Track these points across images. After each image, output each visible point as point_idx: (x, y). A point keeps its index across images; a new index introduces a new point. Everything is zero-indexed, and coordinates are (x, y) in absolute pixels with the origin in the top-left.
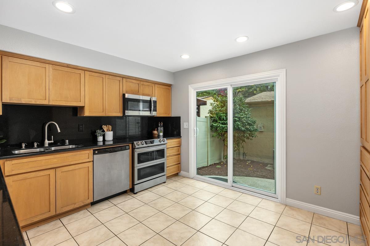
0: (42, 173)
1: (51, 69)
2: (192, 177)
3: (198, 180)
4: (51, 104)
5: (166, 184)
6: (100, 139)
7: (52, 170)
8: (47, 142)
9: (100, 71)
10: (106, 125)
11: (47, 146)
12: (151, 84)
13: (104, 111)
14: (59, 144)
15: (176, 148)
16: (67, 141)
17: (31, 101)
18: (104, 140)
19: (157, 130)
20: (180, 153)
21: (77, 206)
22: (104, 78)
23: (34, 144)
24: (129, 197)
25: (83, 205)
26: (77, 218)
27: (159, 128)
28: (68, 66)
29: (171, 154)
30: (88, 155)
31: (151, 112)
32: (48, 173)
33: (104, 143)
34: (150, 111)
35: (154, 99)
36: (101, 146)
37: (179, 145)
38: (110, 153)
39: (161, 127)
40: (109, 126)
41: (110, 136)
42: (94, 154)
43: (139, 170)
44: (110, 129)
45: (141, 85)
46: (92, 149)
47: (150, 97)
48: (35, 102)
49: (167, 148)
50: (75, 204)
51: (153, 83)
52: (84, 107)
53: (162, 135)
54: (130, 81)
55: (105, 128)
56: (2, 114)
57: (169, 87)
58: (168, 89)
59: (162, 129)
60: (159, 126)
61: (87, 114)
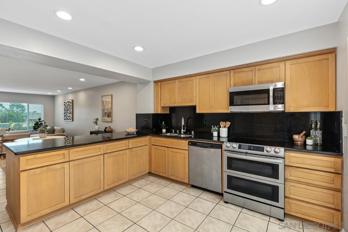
0: (163, 148)
1: (178, 83)
6: (215, 134)
7: (167, 148)
8: (182, 130)
11: (182, 133)
12: (276, 63)
13: (211, 108)
14: (188, 133)
16: (193, 132)
17: (170, 105)
18: (219, 136)
20: (341, 190)
24: (215, 201)
27: (312, 131)
28: (186, 77)
30: (184, 144)
32: (165, 149)
33: (219, 139)
35: (280, 85)
36: (215, 141)
38: (201, 147)
39: (316, 129)
41: (224, 132)
42: (189, 144)
43: (230, 178)
45: (256, 70)
46: (188, 140)
51: (282, 61)
52: (196, 105)
53: (311, 144)
54: (240, 71)
55: (222, 124)
56: (169, 113)
57: (327, 55)
58: (326, 59)
59: (317, 133)
60: (312, 129)
61: (198, 111)
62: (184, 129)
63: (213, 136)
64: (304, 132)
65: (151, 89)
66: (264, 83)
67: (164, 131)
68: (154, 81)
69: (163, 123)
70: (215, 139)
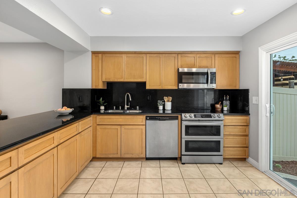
0: (113, 127)
1: (125, 57)
2: (263, 170)
3: (270, 178)
4: (125, 81)
5: (221, 166)
6: (161, 108)
7: (119, 126)
8: (126, 106)
9: (158, 51)
10: (167, 96)
11: (126, 109)
12: (209, 55)
13: (161, 85)
14: (133, 109)
15: (241, 127)
16: (138, 107)
17: (115, 80)
18: (164, 109)
19: (222, 104)
20: (248, 135)
21: (134, 156)
22: (161, 56)
23: (114, 107)
24: (175, 165)
25: (138, 157)
26: (132, 166)
27: (224, 102)
28: (135, 53)
29: (232, 133)
30: (142, 119)
31: (208, 85)
32: (117, 128)
33: (164, 112)
34: (207, 83)
37: (245, 124)
38: (159, 120)
39: (226, 100)
40: (170, 97)
41: (169, 106)
42: (146, 119)
43: (187, 142)
44: (170, 100)
45: (197, 57)
47: (207, 69)
48: (117, 80)
49: (224, 126)
50: (133, 154)
51: (213, 54)
52: (146, 82)
53: (226, 110)
54: (186, 56)
55: (166, 99)
56: (106, 88)
57: (235, 55)
58: (235, 57)
59: (227, 102)
60: (224, 100)
61: (148, 87)
62: (127, 105)
63: (159, 110)
64: (220, 102)
65: (88, 59)
66: (202, 68)
67: (102, 108)
68: (92, 52)
69: (101, 99)
70: (161, 112)
